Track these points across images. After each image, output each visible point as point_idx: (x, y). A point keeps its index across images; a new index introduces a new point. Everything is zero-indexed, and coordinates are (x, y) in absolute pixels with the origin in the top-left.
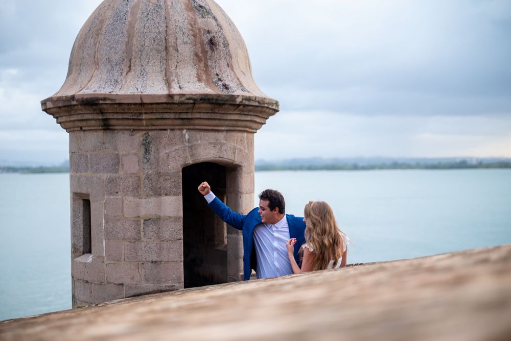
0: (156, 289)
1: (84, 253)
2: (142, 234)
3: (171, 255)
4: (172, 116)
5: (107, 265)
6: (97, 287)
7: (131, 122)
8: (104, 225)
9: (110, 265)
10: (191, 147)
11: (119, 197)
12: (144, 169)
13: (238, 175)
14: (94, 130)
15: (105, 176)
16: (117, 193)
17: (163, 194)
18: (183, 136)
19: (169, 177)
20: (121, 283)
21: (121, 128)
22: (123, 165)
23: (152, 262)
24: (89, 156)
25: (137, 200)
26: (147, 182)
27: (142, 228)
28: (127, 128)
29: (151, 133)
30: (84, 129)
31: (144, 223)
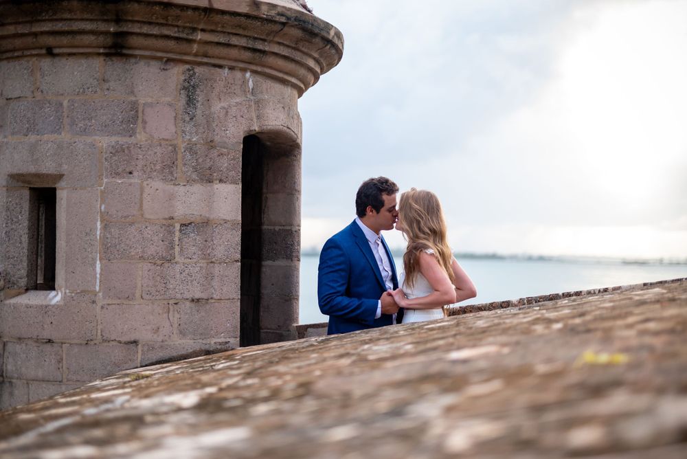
0: (197, 348)
1: (27, 290)
2: (177, 249)
3: (225, 289)
4: (243, 42)
5: (102, 307)
6: (76, 350)
7: (171, 44)
8: (98, 233)
9: (110, 307)
10: (258, 102)
11: (135, 180)
12: (184, 132)
13: (295, 163)
14: (82, 54)
15: (105, 142)
16: (131, 173)
17: (216, 180)
18: (245, 82)
19: (225, 150)
20: (132, 340)
21: (147, 53)
22: (144, 122)
23: (193, 300)
24: (65, 103)
25: (170, 187)
26: (188, 156)
27: (176, 239)
28: (159, 54)
29: (198, 70)
30: (56, 51)
31: (181, 231)
